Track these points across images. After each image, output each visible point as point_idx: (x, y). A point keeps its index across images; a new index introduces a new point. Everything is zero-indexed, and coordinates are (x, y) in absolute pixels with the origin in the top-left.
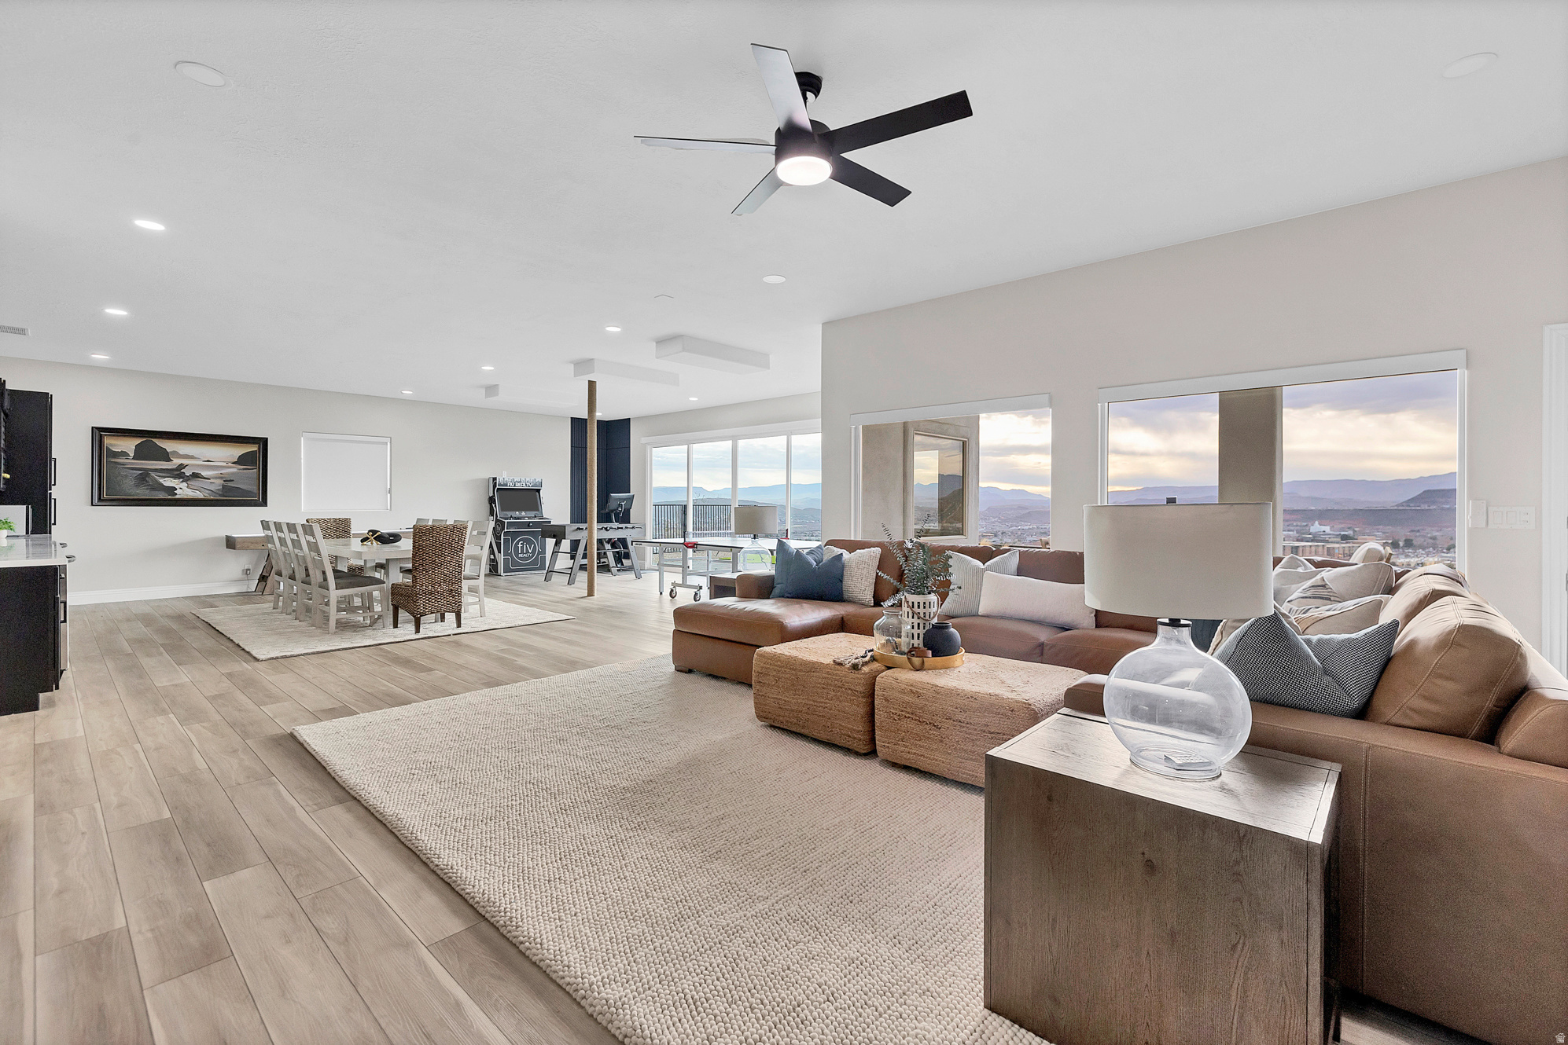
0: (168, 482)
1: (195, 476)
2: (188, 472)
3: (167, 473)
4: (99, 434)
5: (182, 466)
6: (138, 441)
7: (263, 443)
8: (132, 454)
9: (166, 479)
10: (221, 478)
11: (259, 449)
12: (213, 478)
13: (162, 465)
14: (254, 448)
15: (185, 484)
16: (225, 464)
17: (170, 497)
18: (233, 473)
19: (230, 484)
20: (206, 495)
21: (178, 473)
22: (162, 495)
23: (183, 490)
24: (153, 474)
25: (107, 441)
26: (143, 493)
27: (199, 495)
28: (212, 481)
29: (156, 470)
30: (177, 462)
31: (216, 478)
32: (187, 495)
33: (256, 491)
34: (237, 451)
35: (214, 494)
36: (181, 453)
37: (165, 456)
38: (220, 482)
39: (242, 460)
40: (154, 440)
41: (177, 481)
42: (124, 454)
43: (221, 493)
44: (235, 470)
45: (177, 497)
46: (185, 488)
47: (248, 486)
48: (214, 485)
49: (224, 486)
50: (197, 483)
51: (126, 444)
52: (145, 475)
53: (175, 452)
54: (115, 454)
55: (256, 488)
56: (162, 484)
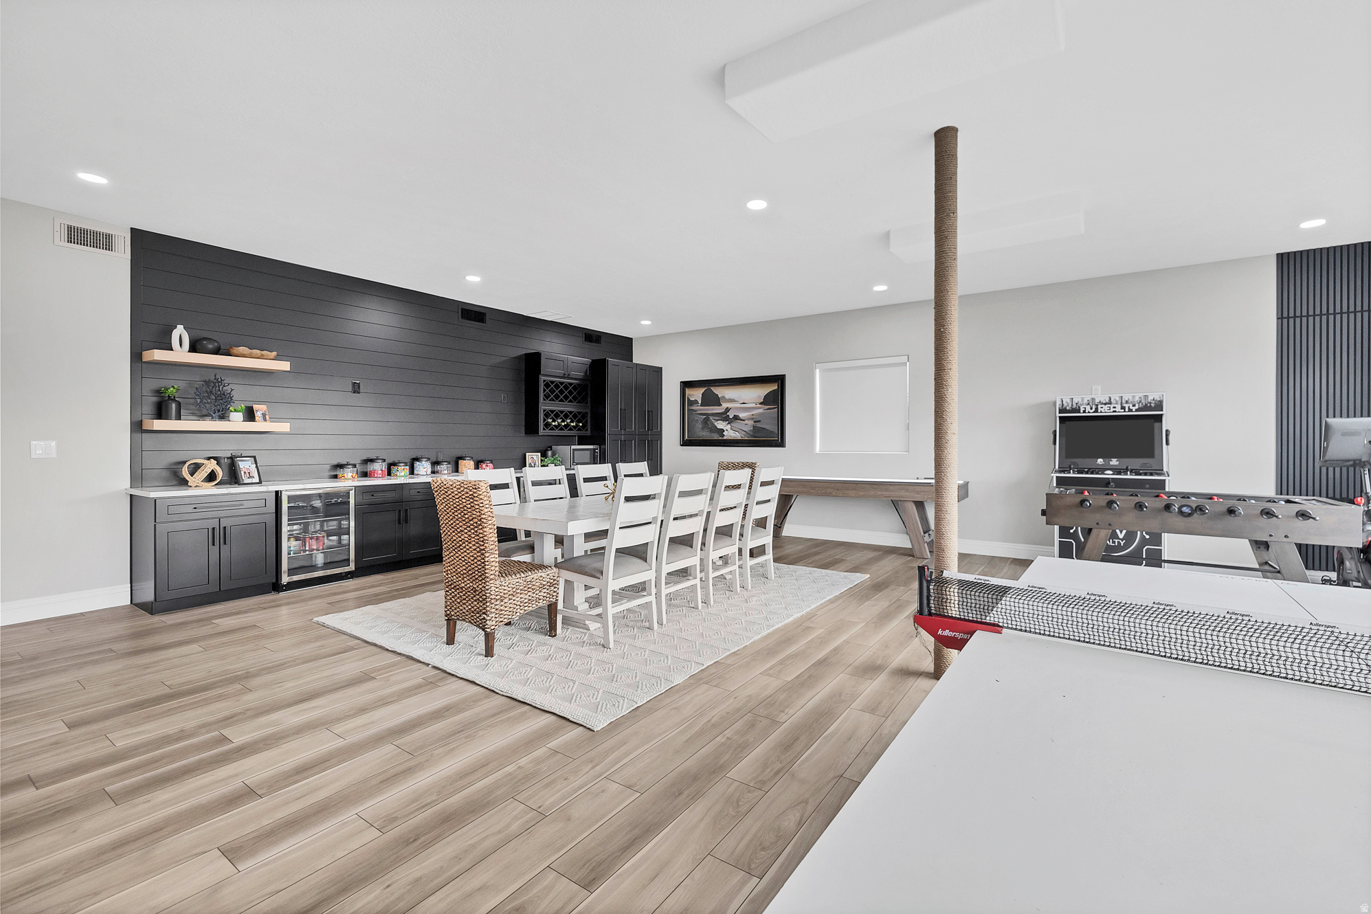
0: (720, 425)
1: (736, 418)
2: (731, 415)
3: (718, 416)
4: (686, 385)
5: (728, 410)
6: (702, 390)
7: (780, 380)
8: (700, 402)
9: (719, 422)
10: (752, 419)
11: (778, 387)
12: (746, 420)
13: (713, 410)
14: (774, 387)
15: (729, 426)
16: (754, 405)
17: (720, 438)
18: (760, 414)
19: (758, 425)
20: (742, 436)
21: (724, 416)
22: (716, 437)
23: (730, 433)
24: (711, 418)
25: (688, 391)
26: (705, 435)
27: (737, 436)
28: (746, 422)
29: (713, 415)
30: (725, 405)
31: (749, 419)
32: (730, 436)
33: (776, 432)
34: (759, 392)
35: (748, 435)
36: (727, 397)
37: (716, 401)
38: (751, 423)
39: (767, 400)
40: (711, 388)
41: (725, 423)
42: (696, 402)
43: (752, 434)
44: (761, 411)
45: (725, 438)
46: (729, 430)
47: (771, 426)
48: (748, 426)
49: (754, 427)
50: (737, 424)
51: (696, 394)
52: (707, 419)
53: (723, 397)
54: (692, 403)
55: (777, 427)
56: (716, 427)
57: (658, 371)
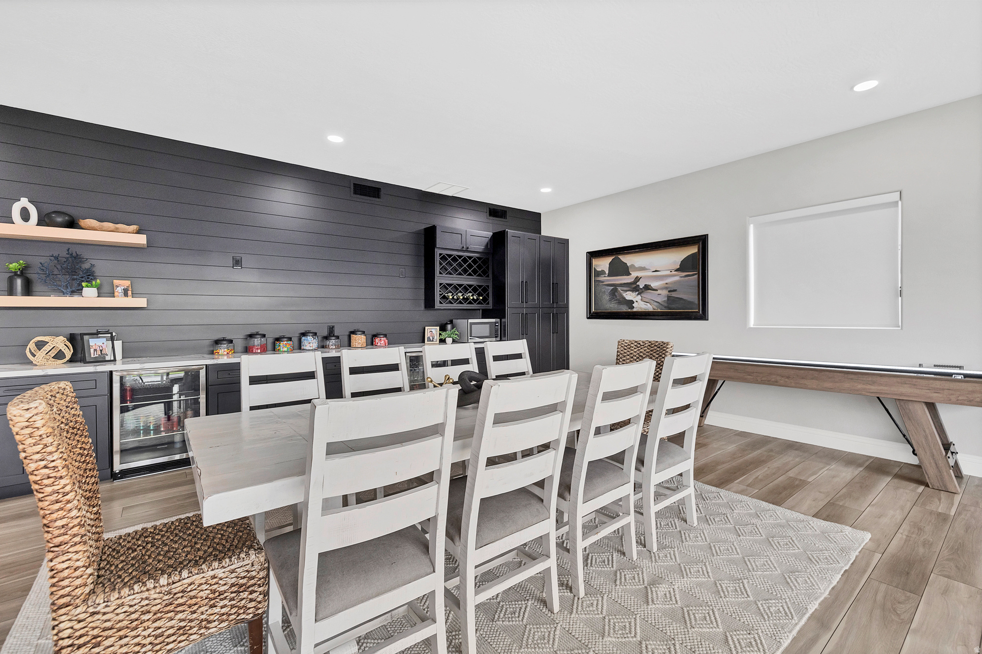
0: (629, 296)
1: (647, 288)
2: (641, 284)
3: (627, 287)
4: (593, 255)
5: (638, 279)
6: (609, 259)
7: (702, 241)
8: (607, 272)
9: (628, 293)
10: (666, 288)
11: (699, 250)
12: (659, 289)
13: (621, 280)
14: (693, 250)
15: (639, 297)
16: (668, 273)
17: (629, 310)
18: (675, 282)
19: (674, 294)
20: (655, 307)
21: (634, 287)
22: (624, 309)
23: (640, 305)
24: (619, 289)
25: (595, 262)
26: (613, 307)
27: (649, 307)
28: (659, 292)
29: (622, 285)
30: (634, 274)
31: (662, 289)
32: (641, 308)
33: (696, 302)
34: (677, 256)
35: (661, 307)
36: (637, 265)
37: (625, 270)
38: (665, 293)
39: (684, 266)
40: (620, 257)
41: (635, 294)
42: (603, 272)
43: (666, 305)
44: (677, 278)
45: (635, 310)
46: (639, 301)
47: (690, 296)
48: (661, 296)
49: (669, 297)
50: (648, 295)
51: (603, 264)
52: (614, 290)
53: (633, 266)
54: (598, 274)
55: (697, 297)
56: (624, 298)
57: (565, 243)
